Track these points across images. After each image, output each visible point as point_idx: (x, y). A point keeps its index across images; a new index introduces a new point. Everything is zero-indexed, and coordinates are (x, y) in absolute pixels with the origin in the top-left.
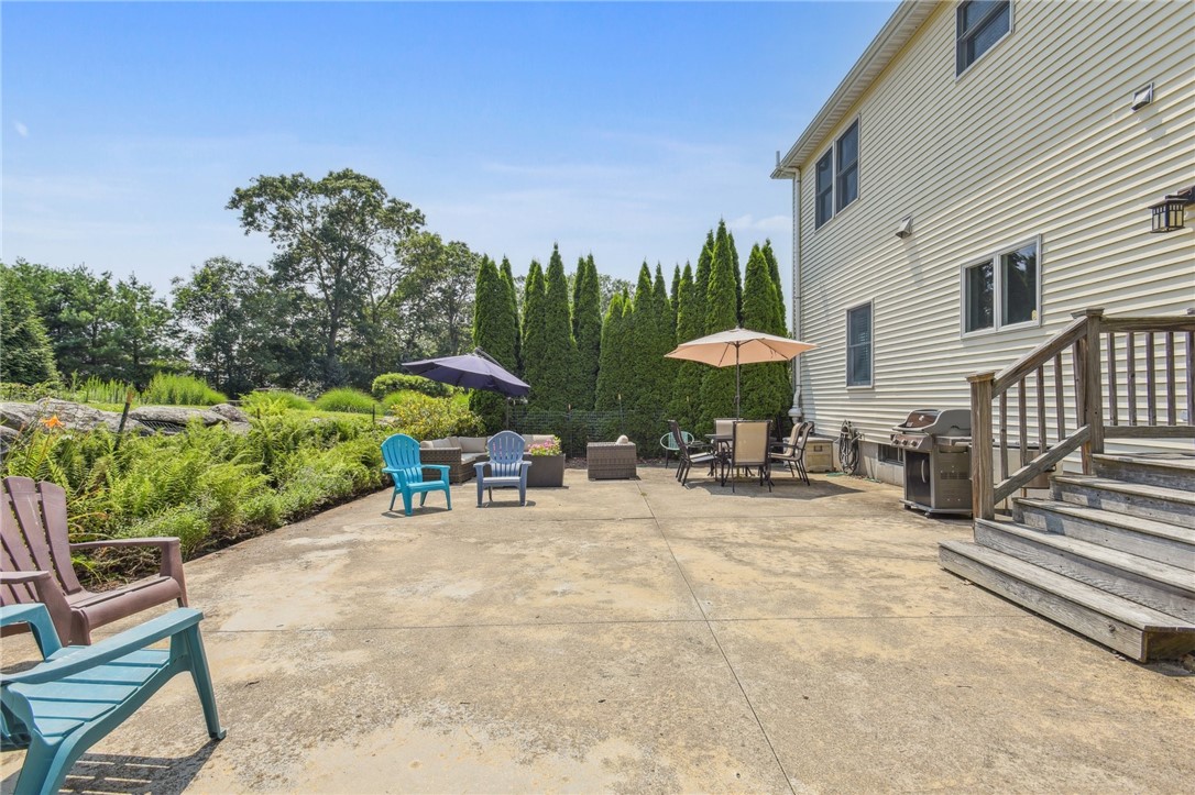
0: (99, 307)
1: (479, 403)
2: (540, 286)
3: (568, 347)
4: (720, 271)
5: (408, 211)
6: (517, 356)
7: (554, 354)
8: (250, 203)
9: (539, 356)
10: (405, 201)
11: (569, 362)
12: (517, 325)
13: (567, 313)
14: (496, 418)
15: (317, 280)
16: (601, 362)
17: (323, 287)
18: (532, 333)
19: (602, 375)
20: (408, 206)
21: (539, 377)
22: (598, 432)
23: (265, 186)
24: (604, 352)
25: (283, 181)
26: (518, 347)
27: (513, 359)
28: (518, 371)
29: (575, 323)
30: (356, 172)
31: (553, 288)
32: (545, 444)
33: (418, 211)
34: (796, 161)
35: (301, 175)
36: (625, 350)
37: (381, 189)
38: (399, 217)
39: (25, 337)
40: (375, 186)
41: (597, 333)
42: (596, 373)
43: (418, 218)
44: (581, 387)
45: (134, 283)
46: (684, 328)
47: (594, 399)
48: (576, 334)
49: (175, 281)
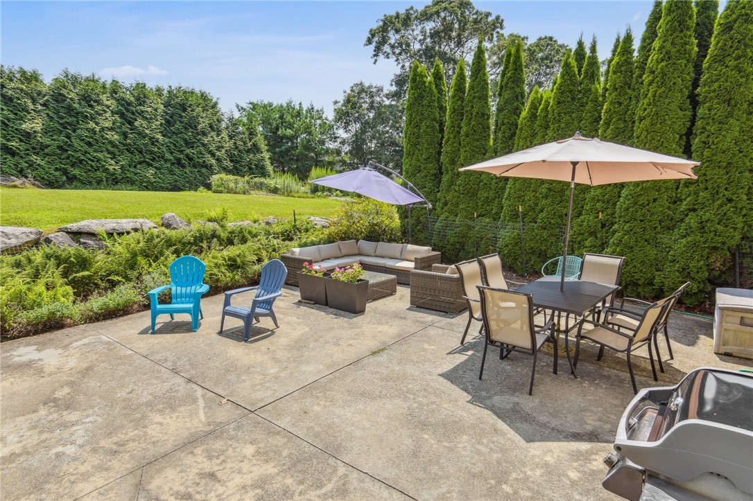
0: (295, 126)
3: (484, 151)
5: (490, 19)
6: (439, 161)
7: (466, 160)
8: (379, 39)
9: (454, 163)
10: (485, 11)
12: (442, 130)
18: (449, 139)
23: (388, 24)
25: (398, 16)
26: (439, 154)
33: (497, 17)
35: (411, 8)
37: (471, 5)
39: (255, 149)
41: (515, 134)
44: (491, 194)
49: (335, 103)
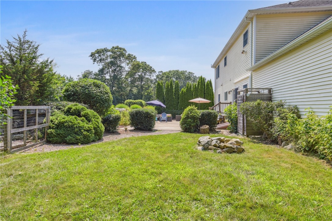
1: (157, 108)
2: (168, 87)
3: (173, 98)
4: (201, 85)
6: (164, 100)
7: (170, 99)
9: (168, 100)
10: (132, 54)
11: (173, 101)
12: (164, 94)
13: (173, 92)
14: (160, 111)
15: (109, 74)
16: (179, 101)
17: (110, 76)
18: (167, 96)
19: (179, 104)
20: (132, 55)
21: (168, 104)
22: (178, 114)
24: (180, 99)
26: (164, 98)
27: (163, 100)
28: (164, 103)
29: (175, 94)
30: (120, 47)
31: (170, 87)
32: (169, 115)
33: (135, 56)
34: (215, 66)
35: (106, 48)
36: (184, 99)
37: (126, 51)
38: (130, 58)
40: (124, 50)
41: (179, 96)
42: (178, 103)
43: (135, 58)
44: (176, 106)
45: (71, 77)
46: (194, 95)
47: (178, 108)
48: (175, 96)
49: (79, 76)
